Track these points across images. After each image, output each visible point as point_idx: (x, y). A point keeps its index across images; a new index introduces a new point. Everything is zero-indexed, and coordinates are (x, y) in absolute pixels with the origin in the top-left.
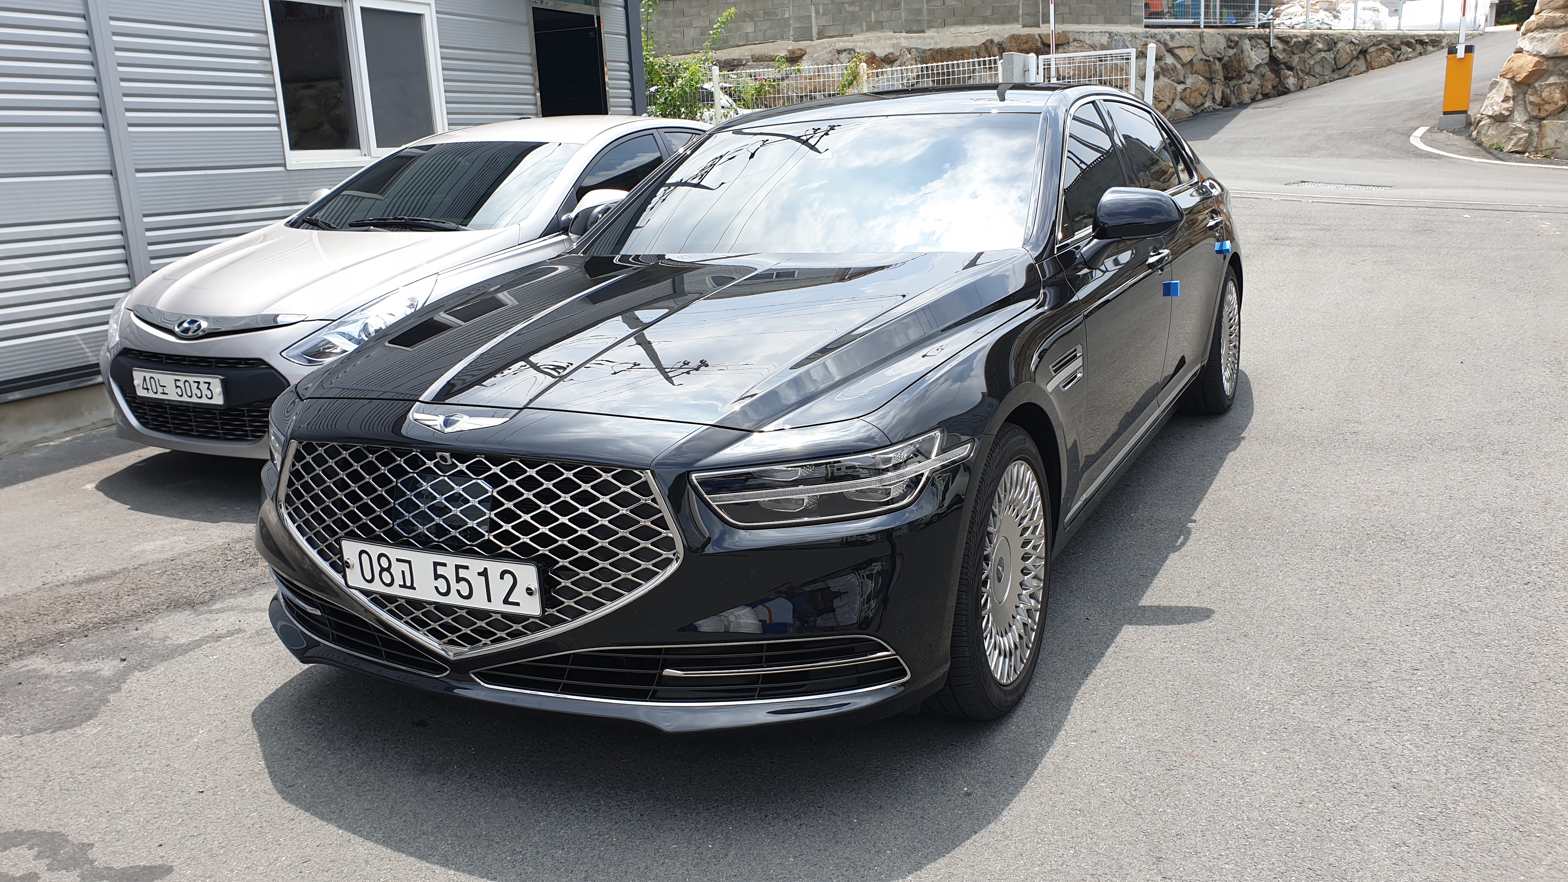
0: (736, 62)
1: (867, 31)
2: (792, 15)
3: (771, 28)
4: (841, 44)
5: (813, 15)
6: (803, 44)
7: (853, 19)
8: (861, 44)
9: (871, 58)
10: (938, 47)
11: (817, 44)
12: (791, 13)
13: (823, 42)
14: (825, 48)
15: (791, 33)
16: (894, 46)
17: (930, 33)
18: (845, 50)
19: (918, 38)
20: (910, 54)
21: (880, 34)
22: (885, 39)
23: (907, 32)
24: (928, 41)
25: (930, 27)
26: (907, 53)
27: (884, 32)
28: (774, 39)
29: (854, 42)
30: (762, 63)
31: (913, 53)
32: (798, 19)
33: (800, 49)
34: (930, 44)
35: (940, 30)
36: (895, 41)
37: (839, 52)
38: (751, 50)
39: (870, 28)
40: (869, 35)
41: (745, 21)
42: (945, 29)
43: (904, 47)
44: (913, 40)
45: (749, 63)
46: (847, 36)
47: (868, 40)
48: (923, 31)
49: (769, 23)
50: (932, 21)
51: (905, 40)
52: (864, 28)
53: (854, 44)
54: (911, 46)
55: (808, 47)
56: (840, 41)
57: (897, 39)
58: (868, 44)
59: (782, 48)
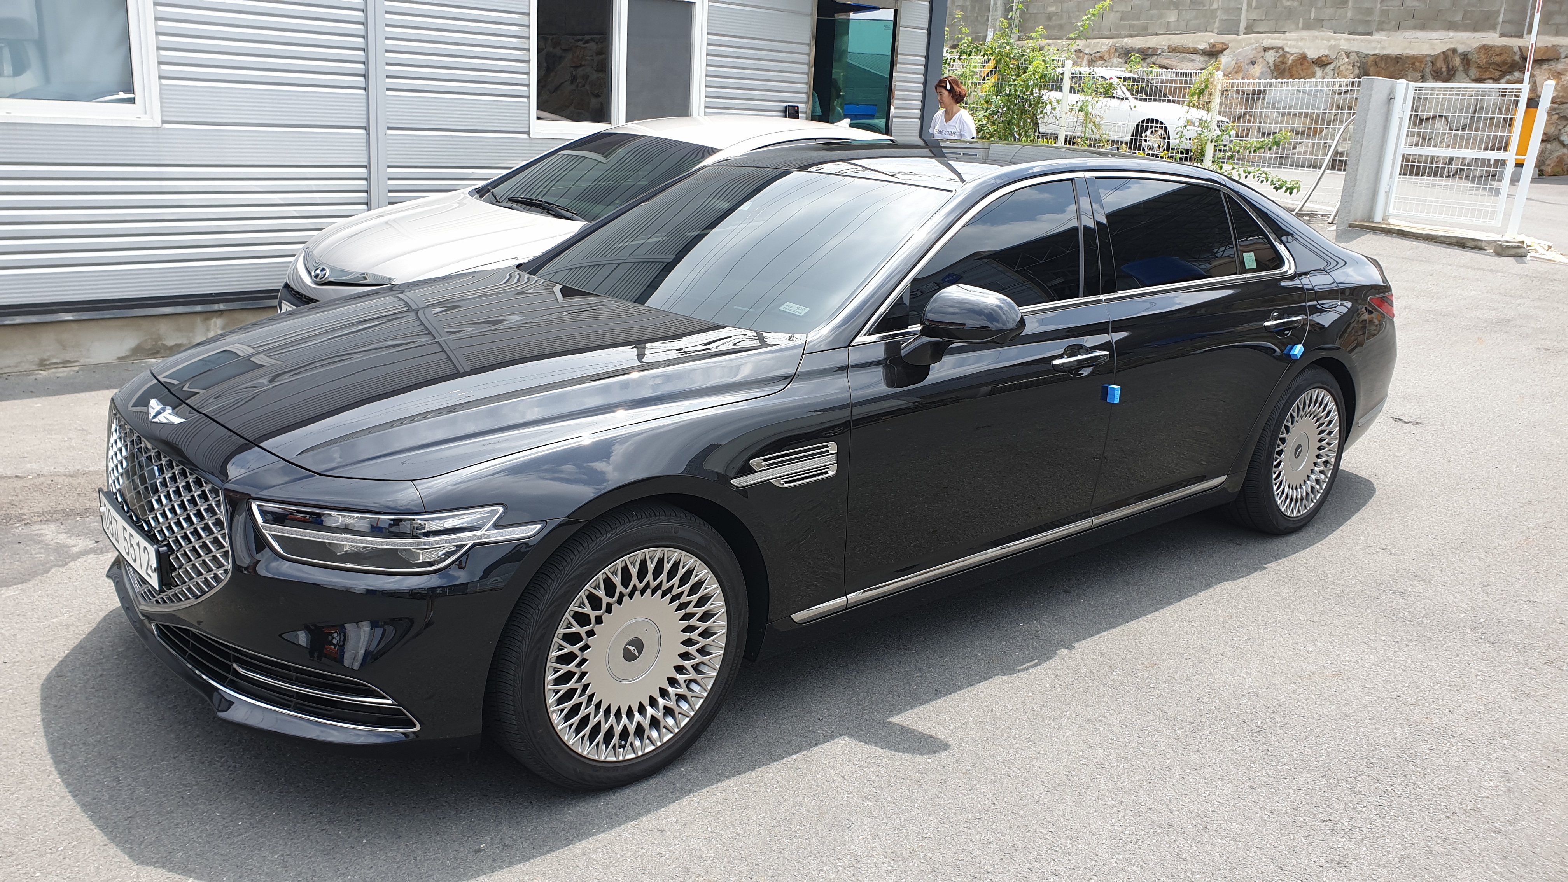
0: (1150, 51)
1: (1304, 28)
2: (1220, 7)
3: (1196, 18)
4: (1270, 41)
5: (1245, 7)
6: (1226, 38)
7: (1290, 14)
8: (1293, 43)
9: (1300, 59)
10: (1385, 52)
11: (1244, 39)
12: (1220, 4)
13: (1250, 38)
14: (1251, 44)
15: (1217, 25)
16: (1331, 47)
17: (1377, 37)
18: (1273, 48)
19: (1362, 41)
20: (1348, 57)
21: (1317, 33)
22: (1322, 39)
23: (1350, 34)
24: (1374, 44)
25: (1379, 29)
26: (1344, 56)
27: (1323, 31)
28: (1197, 30)
29: (1284, 40)
30: (1178, 54)
31: (1352, 57)
32: (1227, 10)
33: (1223, 43)
34: (1376, 48)
35: (1391, 33)
36: (1333, 42)
37: (1265, 50)
38: (1169, 40)
39: (1308, 26)
40: (1305, 34)
41: (1169, 9)
42: (1399, 32)
43: (1343, 50)
44: (1355, 42)
45: (1164, 54)
46: (1279, 32)
47: (1302, 39)
48: (1370, 34)
49: (1194, 13)
50: (1383, 22)
51: (1346, 42)
52: (1301, 25)
53: (1285, 42)
54: (1352, 49)
55: (1231, 41)
56: (1269, 38)
57: (1336, 40)
58: (1301, 44)
59: (1203, 40)
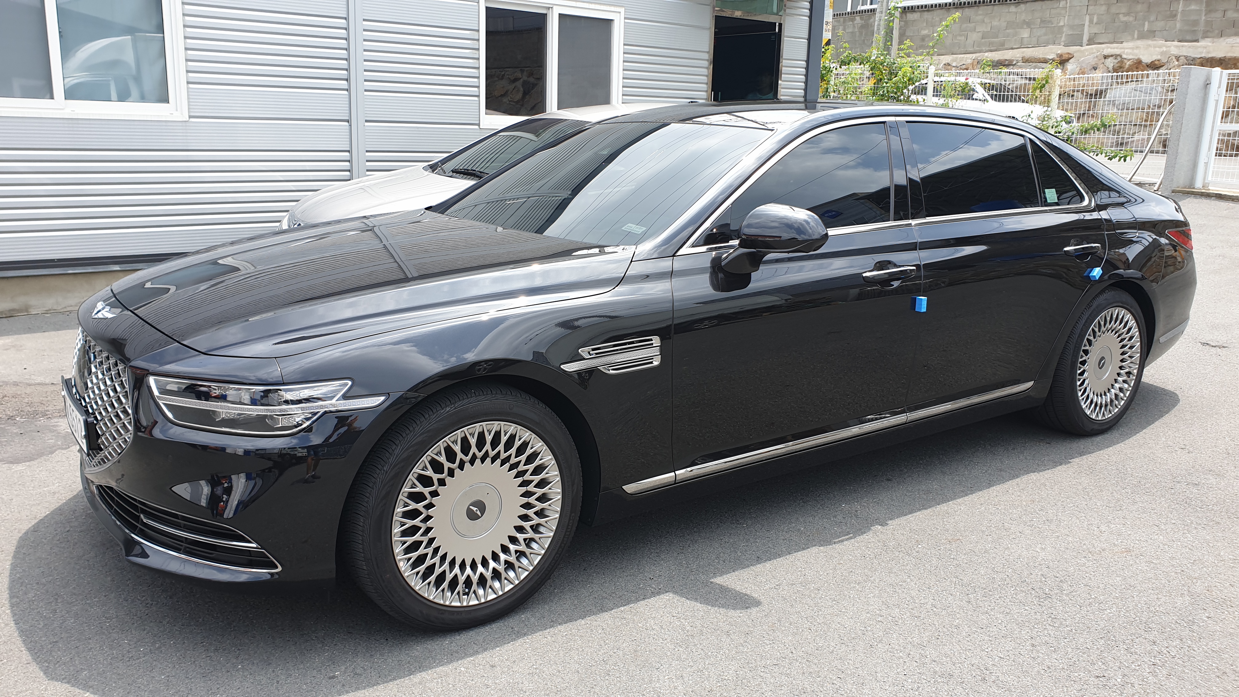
0: (1007, 62)
1: (1138, 38)
2: (1066, 24)
3: (1045, 34)
4: (1109, 49)
5: (1087, 23)
6: (1072, 49)
7: (1126, 28)
8: (1129, 51)
9: (1136, 63)
10: (1210, 56)
11: (1086, 50)
12: (1066, 22)
13: (1092, 49)
14: (1094, 53)
15: (1063, 39)
16: (1162, 53)
17: (1202, 43)
18: (1112, 56)
19: (1190, 47)
20: (1178, 60)
21: (1150, 42)
22: (1155, 47)
23: (1180, 41)
24: (1200, 50)
25: (1205, 37)
26: (1174, 60)
27: (1155, 40)
28: (1046, 44)
29: (1121, 48)
30: (1031, 64)
31: (1181, 61)
32: (1072, 27)
33: (1068, 53)
34: (1202, 53)
35: (1215, 40)
36: (1164, 49)
37: (1105, 57)
38: (1023, 53)
39: (1142, 37)
40: (1139, 43)
41: (1022, 28)
42: (1222, 39)
43: (1173, 55)
44: (1184, 48)
45: (1019, 64)
46: (1117, 43)
47: (1137, 47)
48: (1197, 41)
49: (1044, 30)
50: (1208, 31)
51: (1175, 48)
52: (1136, 36)
53: (1122, 50)
54: (1181, 54)
55: (1076, 52)
56: (1108, 48)
57: (1167, 47)
58: (1136, 51)
59: (1052, 52)
